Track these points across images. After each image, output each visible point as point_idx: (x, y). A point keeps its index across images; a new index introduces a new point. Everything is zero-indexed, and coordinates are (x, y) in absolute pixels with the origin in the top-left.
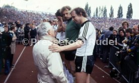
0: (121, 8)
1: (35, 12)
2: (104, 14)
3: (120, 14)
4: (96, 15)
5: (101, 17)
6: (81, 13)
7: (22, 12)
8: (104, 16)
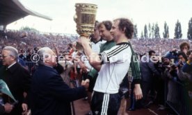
0: (178, 25)
1: (63, 35)
2: (156, 33)
3: (178, 34)
4: (145, 36)
5: (151, 37)
6: (125, 28)
7: (45, 35)
8: (156, 36)
